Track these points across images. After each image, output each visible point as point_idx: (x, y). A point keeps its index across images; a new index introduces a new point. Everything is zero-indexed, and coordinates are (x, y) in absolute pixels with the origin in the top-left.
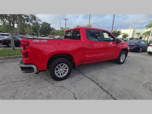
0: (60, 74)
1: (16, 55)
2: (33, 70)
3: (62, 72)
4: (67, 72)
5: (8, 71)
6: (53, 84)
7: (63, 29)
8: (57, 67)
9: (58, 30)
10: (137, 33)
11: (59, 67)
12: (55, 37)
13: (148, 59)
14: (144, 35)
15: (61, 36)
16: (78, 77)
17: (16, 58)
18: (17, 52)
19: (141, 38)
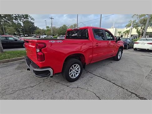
0: (73, 75)
1: (7, 59)
2: (49, 74)
3: (75, 72)
4: (79, 72)
5: (7, 78)
6: (68, 86)
7: (49, 28)
8: (71, 68)
9: (43, 30)
10: (119, 32)
11: (72, 68)
12: (41, 37)
13: (136, 54)
14: (124, 34)
15: (48, 36)
16: (88, 76)
17: (8, 61)
18: (7, 55)
19: (122, 36)
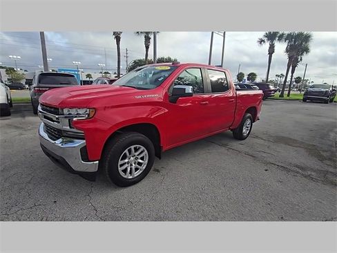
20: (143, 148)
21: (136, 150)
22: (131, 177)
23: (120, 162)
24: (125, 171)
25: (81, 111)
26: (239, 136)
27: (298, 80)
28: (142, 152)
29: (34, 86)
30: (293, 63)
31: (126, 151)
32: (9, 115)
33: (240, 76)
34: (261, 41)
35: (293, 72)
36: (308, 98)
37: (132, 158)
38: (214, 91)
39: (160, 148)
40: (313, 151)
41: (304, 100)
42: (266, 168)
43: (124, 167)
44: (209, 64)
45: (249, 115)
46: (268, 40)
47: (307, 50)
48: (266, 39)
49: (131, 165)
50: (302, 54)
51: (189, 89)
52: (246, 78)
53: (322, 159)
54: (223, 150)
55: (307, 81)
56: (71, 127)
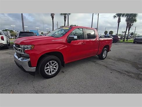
20: (56, 62)
21: (53, 63)
22: (50, 74)
23: (45, 68)
24: (48, 72)
25: (29, 46)
26: (101, 58)
27: (132, 34)
28: (55, 64)
29: (18, 37)
30: (129, 26)
31: (48, 63)
32: (8, 49)
33: (106, 33)
34: (115, 17)
35: (129, 30)
36: (136, 42)
37: (51, 66)
38: (88, 38)
39: (64, 62)
40: (135, 64)
41: (134, 43)
42: (111, 72)
43: (47, 70)
44: (92, 27)
45: (106, 49)
46: (118, 16)
47: (135, 20)
48: (117, 16)
49: (51, 69)
50: (133, 22)
51: (76, 37)
52: (108, 33)
53: (138, 68)
54: (94, 64)
55: (136, 34)
56: (24, 53)
